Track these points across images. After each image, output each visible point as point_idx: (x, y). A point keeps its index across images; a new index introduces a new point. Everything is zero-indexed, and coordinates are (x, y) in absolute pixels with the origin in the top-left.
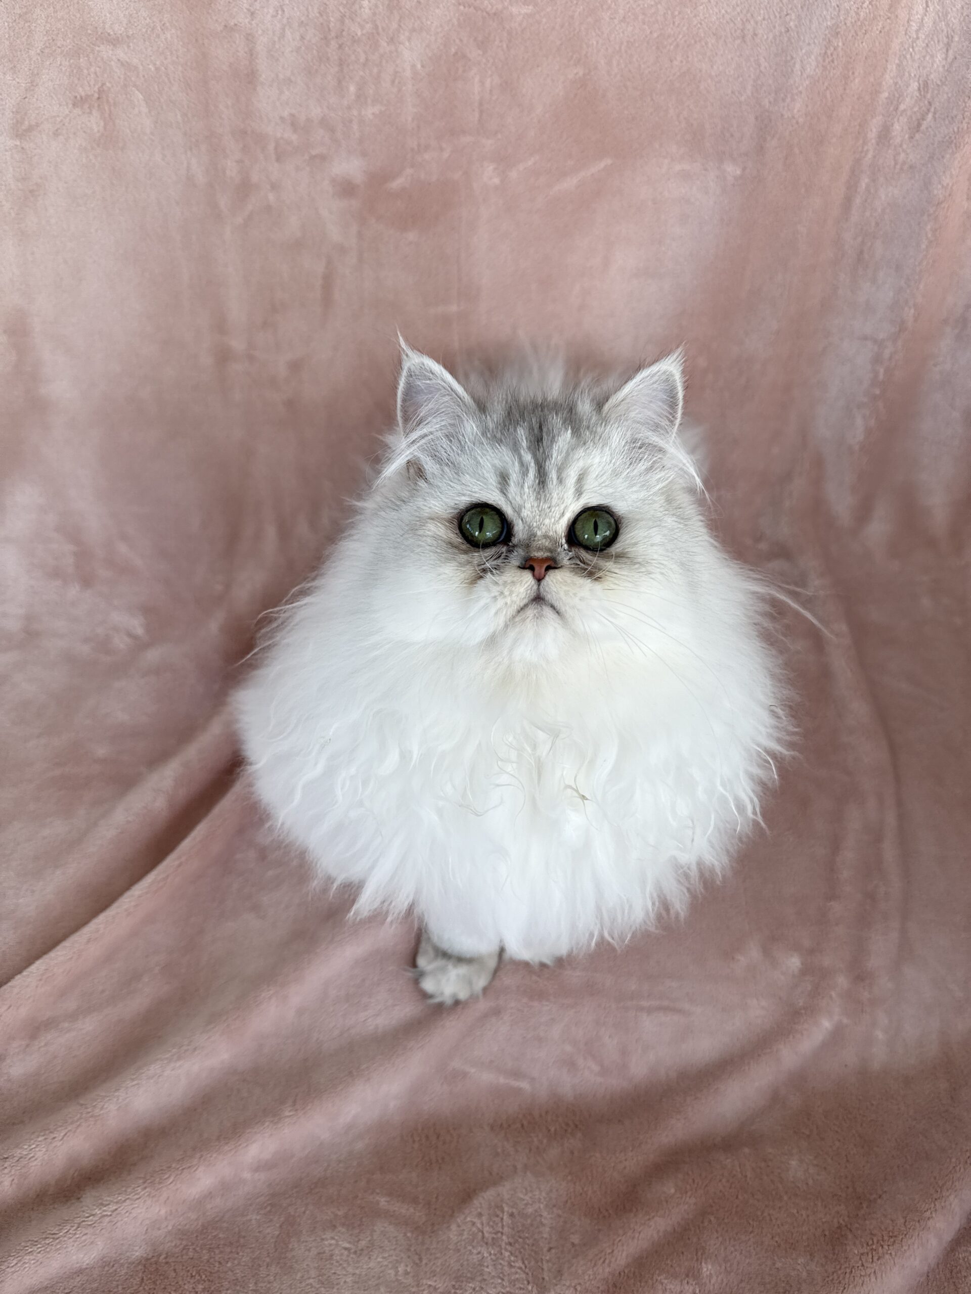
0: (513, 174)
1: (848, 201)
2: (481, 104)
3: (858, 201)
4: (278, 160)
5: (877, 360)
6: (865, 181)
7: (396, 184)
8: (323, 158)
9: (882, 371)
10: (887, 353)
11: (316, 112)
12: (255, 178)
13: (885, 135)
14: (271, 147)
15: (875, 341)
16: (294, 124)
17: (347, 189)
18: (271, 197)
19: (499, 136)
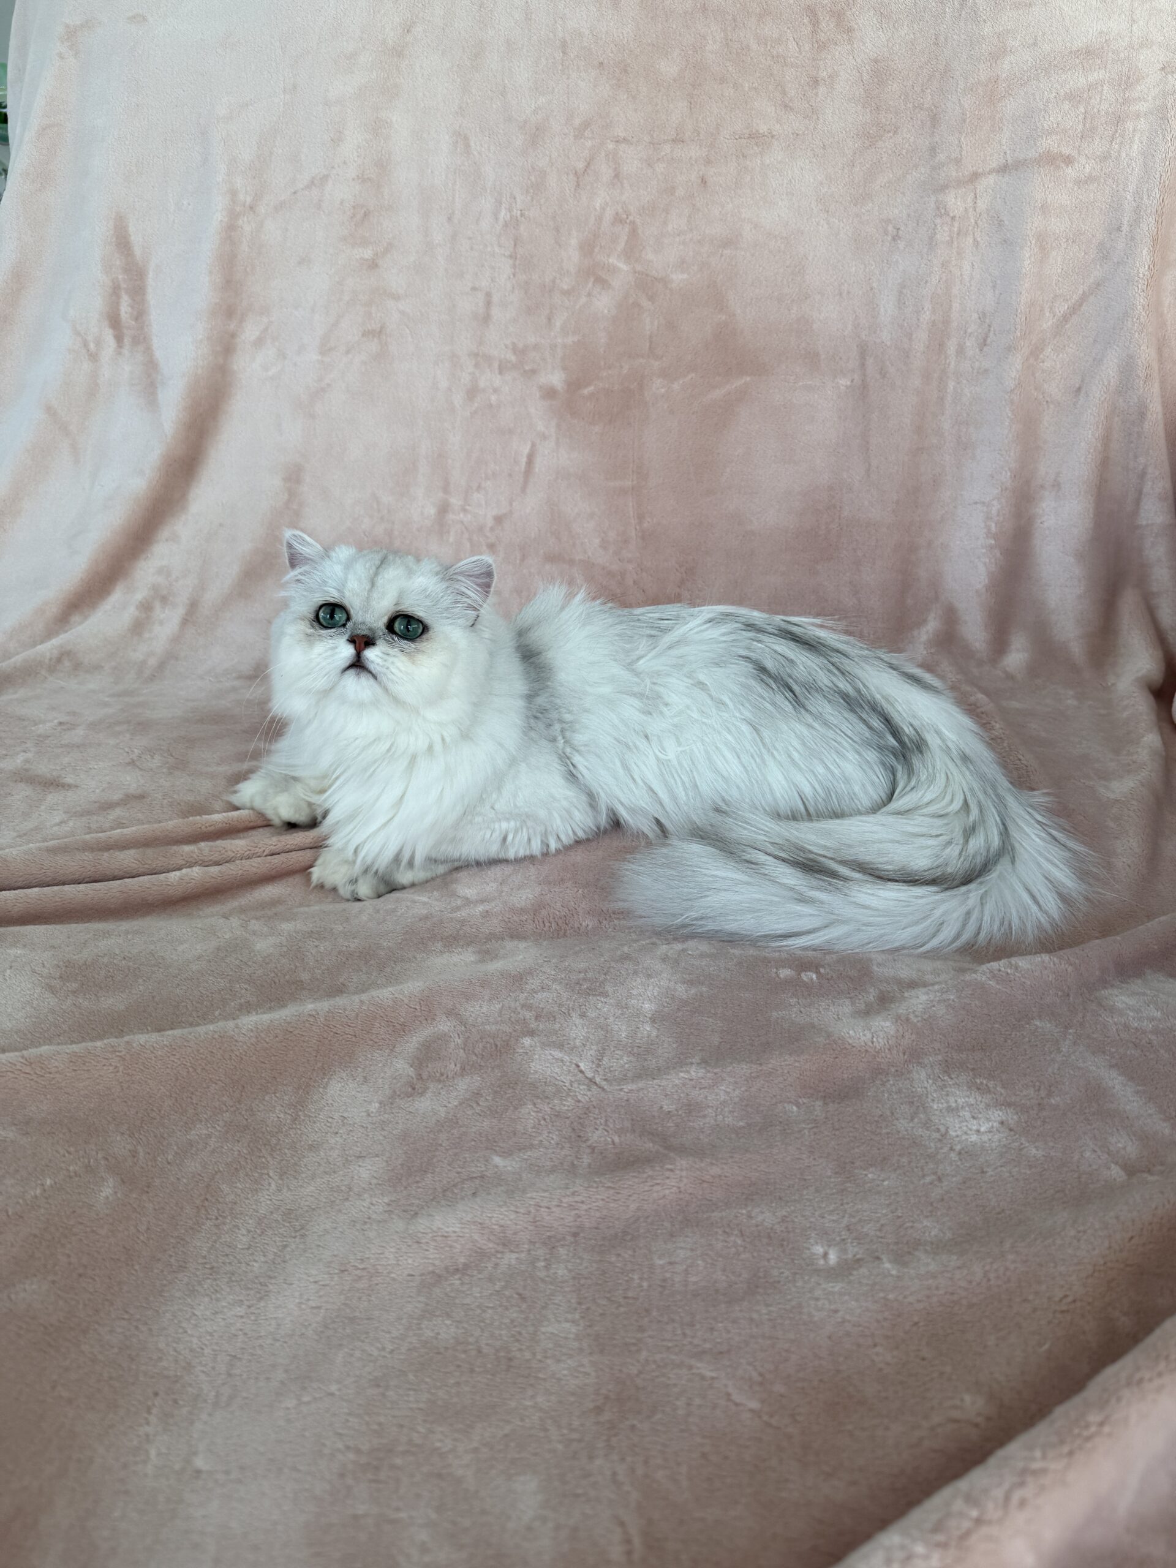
0: (676, 386)
1: (942, 399)
2: (651, 337)
3: (949, 398)
4: (500, 373)
5: (988, 518)
6: (951, 385)
7: (586, 392)
8: (534, 372)
9: (993, 525)
10: (994, 511)
11: (532, 340)
12: (482, 384)
13: (961, 350)
14: (496, 365)
15: (984, 503)
16: (515, 350)
17: (550, 393)
18: (493, 398)
19: (664, 359)
